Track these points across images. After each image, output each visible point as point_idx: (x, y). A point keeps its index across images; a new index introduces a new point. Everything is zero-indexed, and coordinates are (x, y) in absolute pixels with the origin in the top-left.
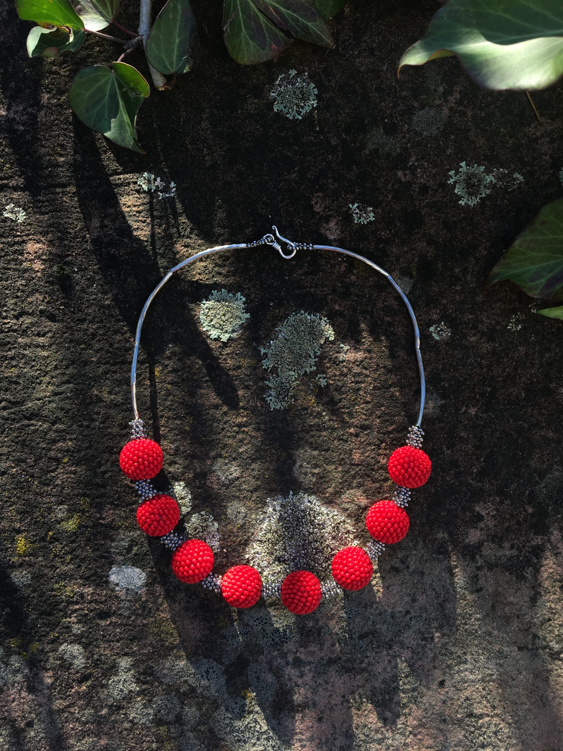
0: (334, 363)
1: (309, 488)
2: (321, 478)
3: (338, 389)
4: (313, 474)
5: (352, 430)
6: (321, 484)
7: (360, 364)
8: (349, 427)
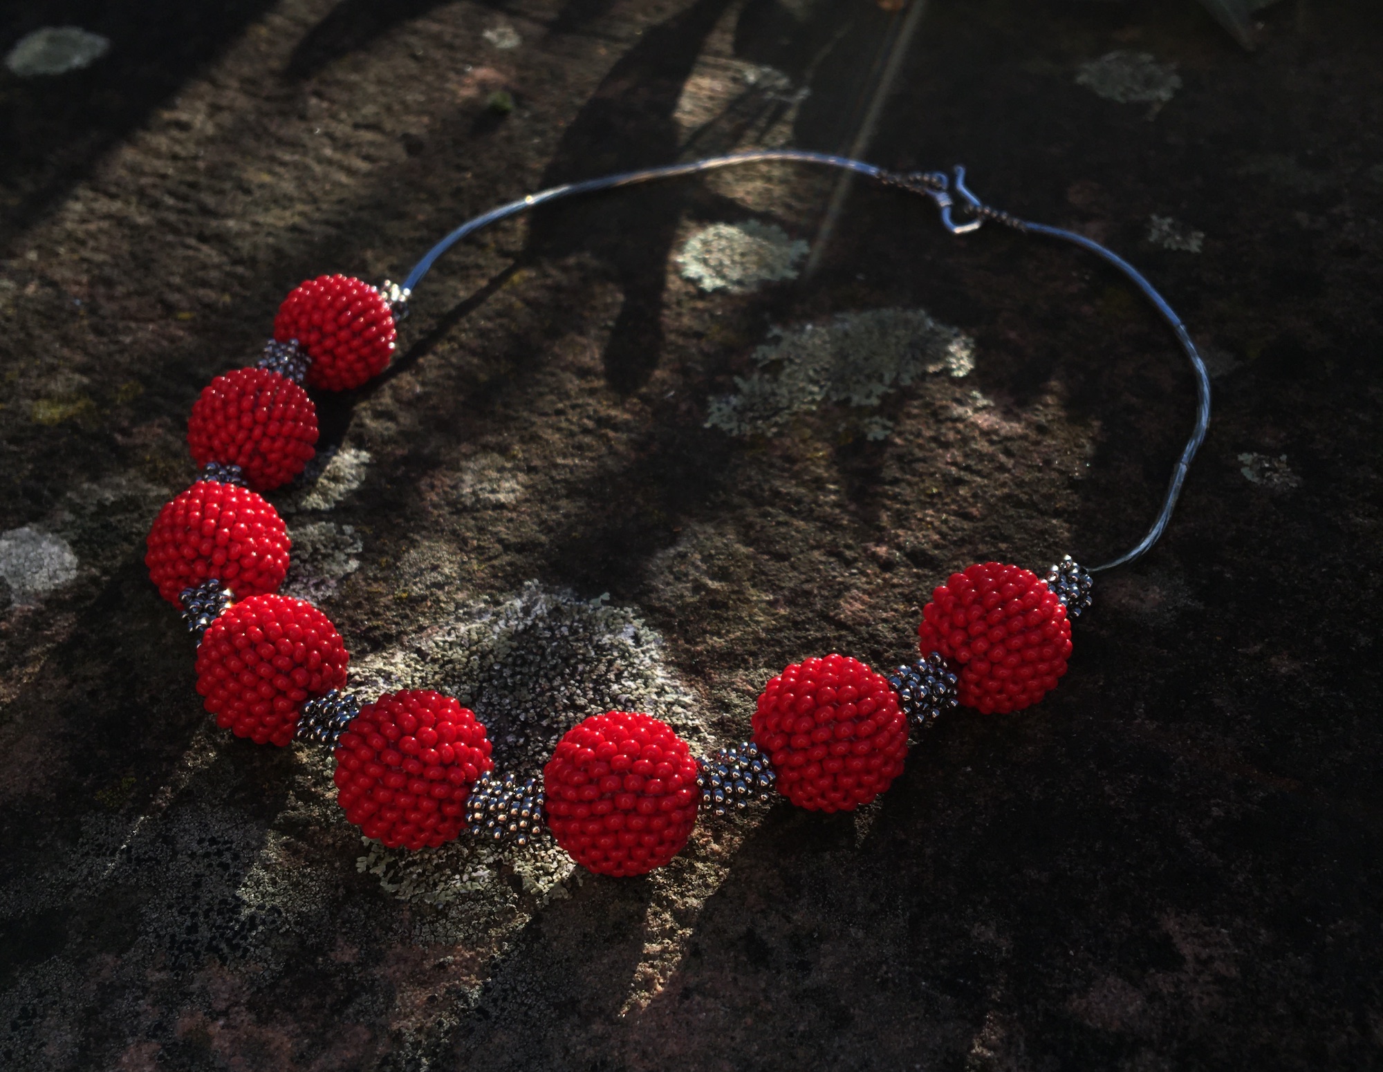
0: (934, 414)
1: (663, 610)
2: (714, 604)
3: (905, 461)
4: (698, 587)
5: (882, 550)
6: (702, 618)
7: (1000, 442)
8: (879, 542)
